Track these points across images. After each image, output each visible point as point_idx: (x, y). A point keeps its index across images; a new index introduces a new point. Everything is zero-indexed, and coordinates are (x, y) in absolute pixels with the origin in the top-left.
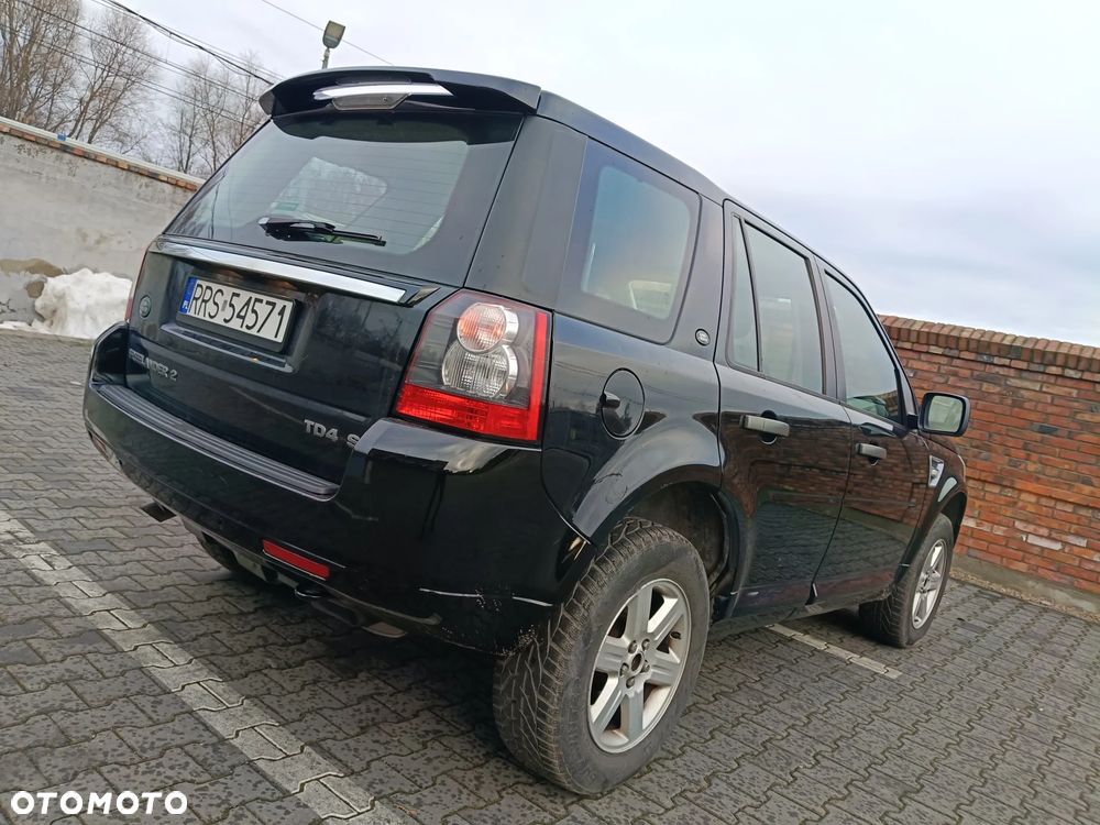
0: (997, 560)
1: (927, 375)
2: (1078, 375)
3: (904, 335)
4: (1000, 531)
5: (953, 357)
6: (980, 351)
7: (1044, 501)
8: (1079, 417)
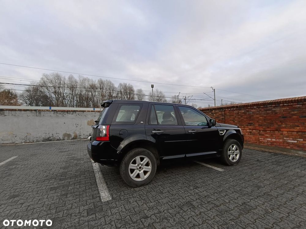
0: (283, 147)
2: (287, 105)
4: (281, 140)
7: (289, 132)
8: (291, 113)
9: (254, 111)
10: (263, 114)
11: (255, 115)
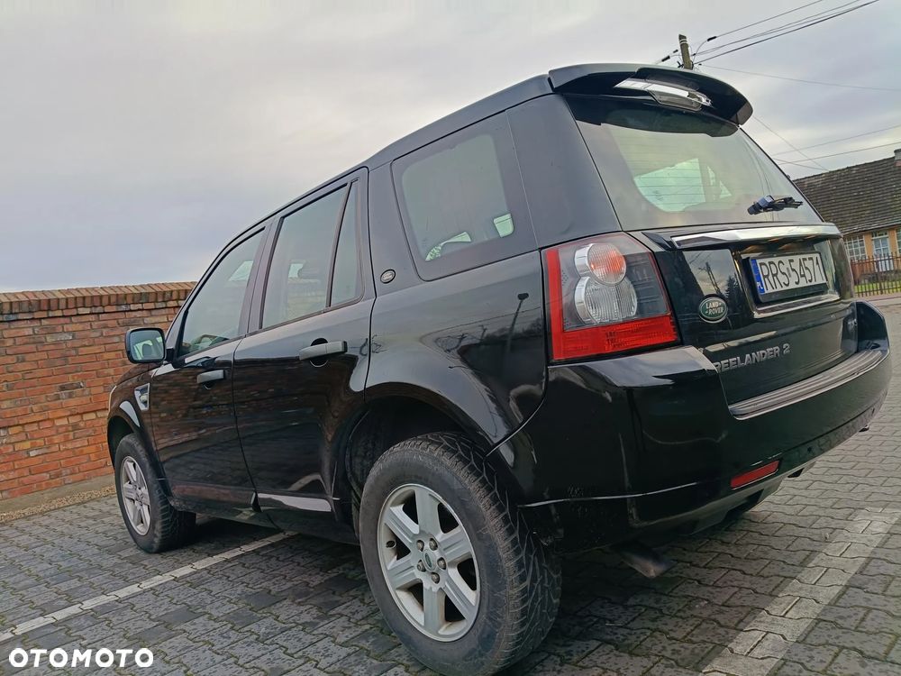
1: (83, 333)
3: (53, 304)
5: (99, 313)
6: (120, 302)
9: (80, 327)
10: (116, 339)
11: (85, 346)
